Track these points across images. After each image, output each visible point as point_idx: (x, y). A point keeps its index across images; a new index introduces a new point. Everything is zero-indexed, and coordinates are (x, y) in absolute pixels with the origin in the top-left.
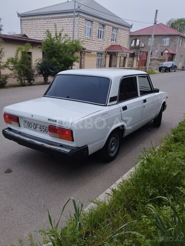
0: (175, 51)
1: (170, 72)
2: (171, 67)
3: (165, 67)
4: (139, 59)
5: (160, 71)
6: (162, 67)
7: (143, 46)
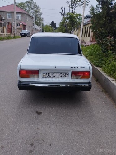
0: (25, 23)
1: (27, 36)
2: (27, 34)
3: (24, 34)
4: (7, 28)
5: (21, 36)
6: (22, 33)
7: (4, 19)
